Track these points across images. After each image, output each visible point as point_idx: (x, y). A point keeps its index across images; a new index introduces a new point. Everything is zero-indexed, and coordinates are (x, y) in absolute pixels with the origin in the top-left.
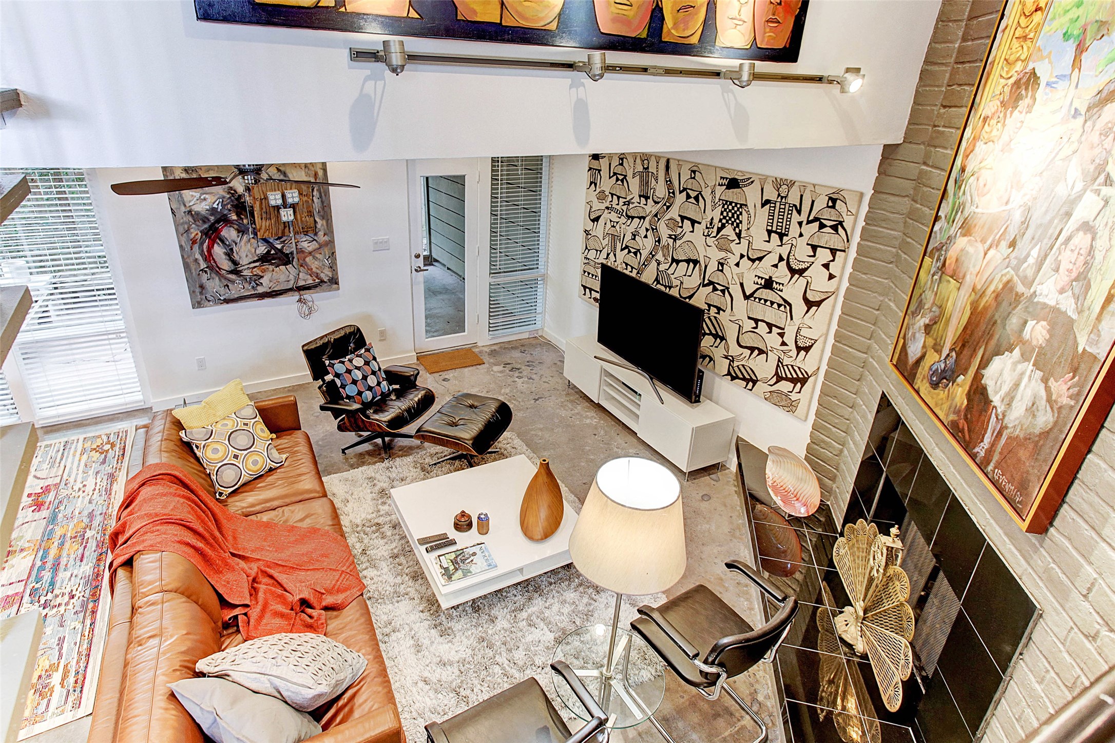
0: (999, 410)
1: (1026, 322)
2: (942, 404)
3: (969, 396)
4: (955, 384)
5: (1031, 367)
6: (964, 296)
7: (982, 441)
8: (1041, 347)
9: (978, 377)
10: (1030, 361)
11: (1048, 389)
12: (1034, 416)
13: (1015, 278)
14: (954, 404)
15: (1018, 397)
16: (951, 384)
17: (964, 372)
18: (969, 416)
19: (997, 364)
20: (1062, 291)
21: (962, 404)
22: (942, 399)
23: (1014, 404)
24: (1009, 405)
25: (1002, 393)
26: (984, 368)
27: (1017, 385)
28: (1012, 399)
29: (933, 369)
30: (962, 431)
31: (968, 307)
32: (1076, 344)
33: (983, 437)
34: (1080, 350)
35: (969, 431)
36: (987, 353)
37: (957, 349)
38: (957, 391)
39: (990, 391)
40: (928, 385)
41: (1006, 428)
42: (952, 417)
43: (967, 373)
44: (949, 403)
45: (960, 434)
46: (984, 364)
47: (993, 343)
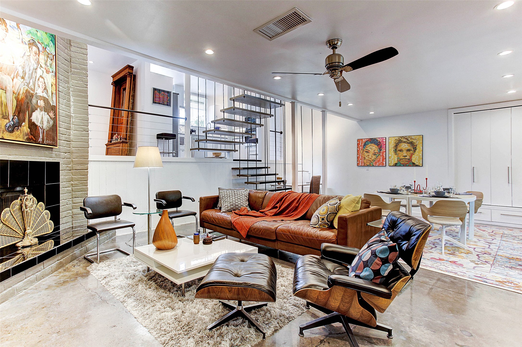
0: (41, 126)
1: (37, 101)
2: (19, 136)
3: (29, 128)
4: (22, 127)
5: (44, 112)
6: (10, 95)
7: (40, 137)
8: (44, 107)
9: (30, 121)
10: (43, 111)
11: (49, 116)
12: (49, 123)
13: (29, 89)
14: (25, 133)
15: (44, 121)
16: (20, 127)
17: (24, 121)
18: (32, 133)
19: (34, 114)
20: (43, 92)
21: (28, 131)
22: (18, 134)
23: (44, 123)
24: (43, 124)
25: (40, 122)
26: (31, 117)
27: (42, 118)
28: (43, 122)
29: (8, 126)
30: (32, 139)
31: (14, 99)
32: (50, 104)
33: (39, 136)
34: (52, 105)
35: (34, 137)
36: (30, 113)
37: (17, 115)
38: (24, 128)
39: (36, 123)
40: (8, 133)
41: (44, 129)
42: (26, 137)
43: (25, 121)
44: (22, 134)
45: (32, 140)
46: (30, 116)
47: (30, 109)
